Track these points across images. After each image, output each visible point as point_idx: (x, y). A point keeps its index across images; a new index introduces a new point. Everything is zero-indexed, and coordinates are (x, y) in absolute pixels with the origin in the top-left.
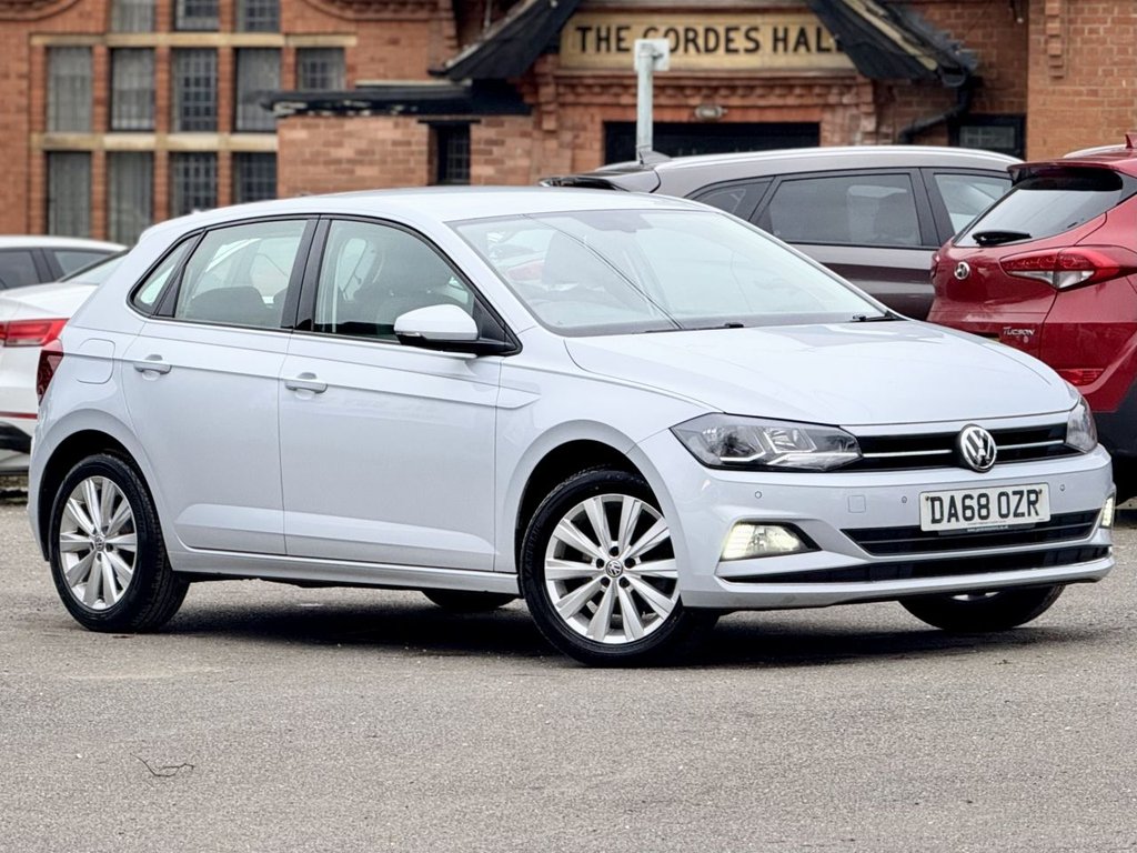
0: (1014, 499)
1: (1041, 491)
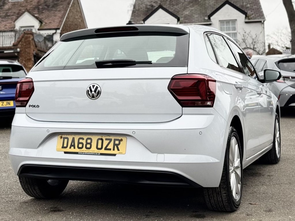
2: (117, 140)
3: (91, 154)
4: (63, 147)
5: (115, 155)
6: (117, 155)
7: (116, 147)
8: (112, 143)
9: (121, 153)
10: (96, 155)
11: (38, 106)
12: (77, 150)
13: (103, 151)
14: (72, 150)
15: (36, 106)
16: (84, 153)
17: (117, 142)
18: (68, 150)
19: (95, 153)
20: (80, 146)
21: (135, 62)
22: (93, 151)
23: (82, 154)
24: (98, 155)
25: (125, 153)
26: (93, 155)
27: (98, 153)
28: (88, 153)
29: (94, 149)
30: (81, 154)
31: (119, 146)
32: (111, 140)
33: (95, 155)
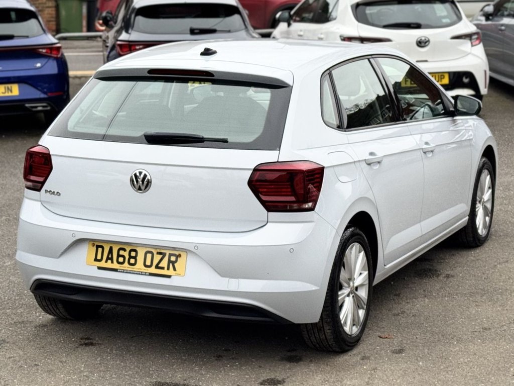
2: (174, 255)
3: (136, 272)
4: (96, 260)
5: (169, 277)
6: (172, 277)
7: (171, 265)
8: (166, 259)
9: (179, 275)
10: (143, 275)
11: (58, 194)
12: (115, 265)
13: (153, 270)
14: (109, 265)
15: (56, 193)
16: (126, 271)
17: (173, 259)
18: (103, 264)
19: (142, 272)
20: (121, 259)
21: (203, 138)
22: (139, 269)
23: (123, 272)
24: (145, 275)
25: (184, 276)
26: (139, 274)
27: (145, 273)
28: (132, 272)
29: (140, 266)
30: (121, 272)
31: (175, 264)
32: (164, 255)
33: (141, 274)
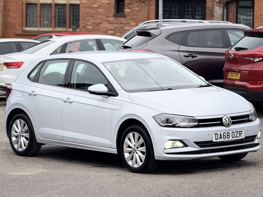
0: (236, 133)
1: (242, 131)
